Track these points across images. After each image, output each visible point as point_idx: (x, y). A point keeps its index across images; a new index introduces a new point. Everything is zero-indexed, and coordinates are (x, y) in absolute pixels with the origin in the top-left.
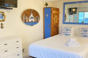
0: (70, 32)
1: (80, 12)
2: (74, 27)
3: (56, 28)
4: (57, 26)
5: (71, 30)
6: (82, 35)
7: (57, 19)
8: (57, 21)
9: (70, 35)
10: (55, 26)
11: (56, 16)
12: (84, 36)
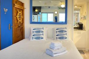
0: (43, 35)
1: (43, 13)
2: (46, 28)
3: (20, 30)
4: (22, 28)
5: (43, 32)
6: (58, 37)
7: (22, 17)
8: (21, 20)
9: (43, 38)
10: (19, 27)
11: (21, 12)
12: (60, 38)
